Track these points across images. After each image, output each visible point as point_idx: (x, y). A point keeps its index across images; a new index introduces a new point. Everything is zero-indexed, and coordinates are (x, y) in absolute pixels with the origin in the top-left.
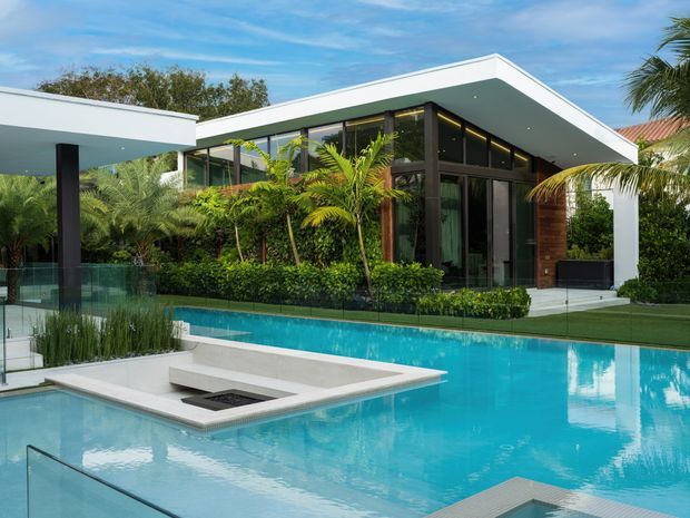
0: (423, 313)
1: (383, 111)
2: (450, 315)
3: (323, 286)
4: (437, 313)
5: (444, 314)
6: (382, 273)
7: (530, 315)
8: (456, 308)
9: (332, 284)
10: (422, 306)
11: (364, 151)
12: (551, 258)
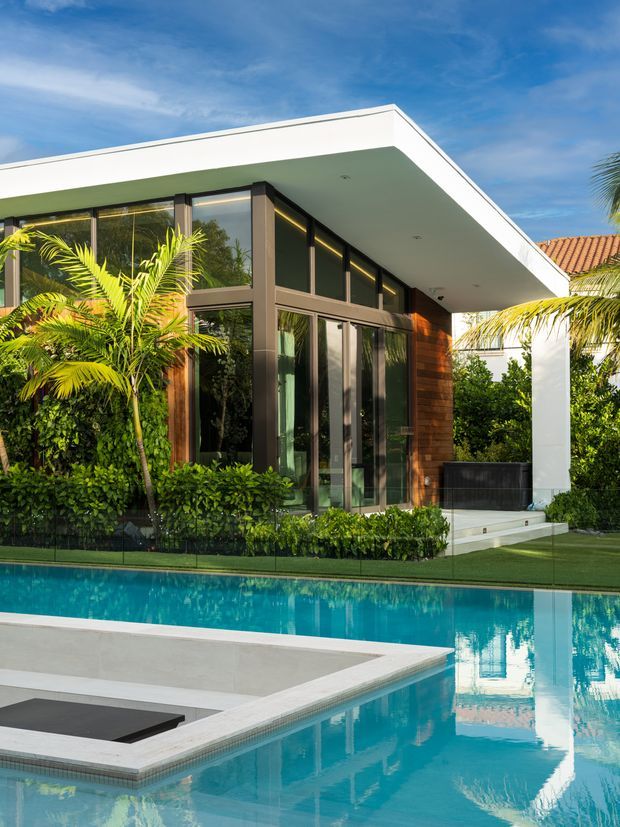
0: (260, 553)
1: (172, 194)
2: (313, 555)
3: (62, 507)
4: (287, 552)
5: (299, 554)
6: (180, 483)
7: (448, 552)
8: (322, 543)
9: (80, 504)
10: (257, 541)
11: (147, 263)
12: (433, 459)
